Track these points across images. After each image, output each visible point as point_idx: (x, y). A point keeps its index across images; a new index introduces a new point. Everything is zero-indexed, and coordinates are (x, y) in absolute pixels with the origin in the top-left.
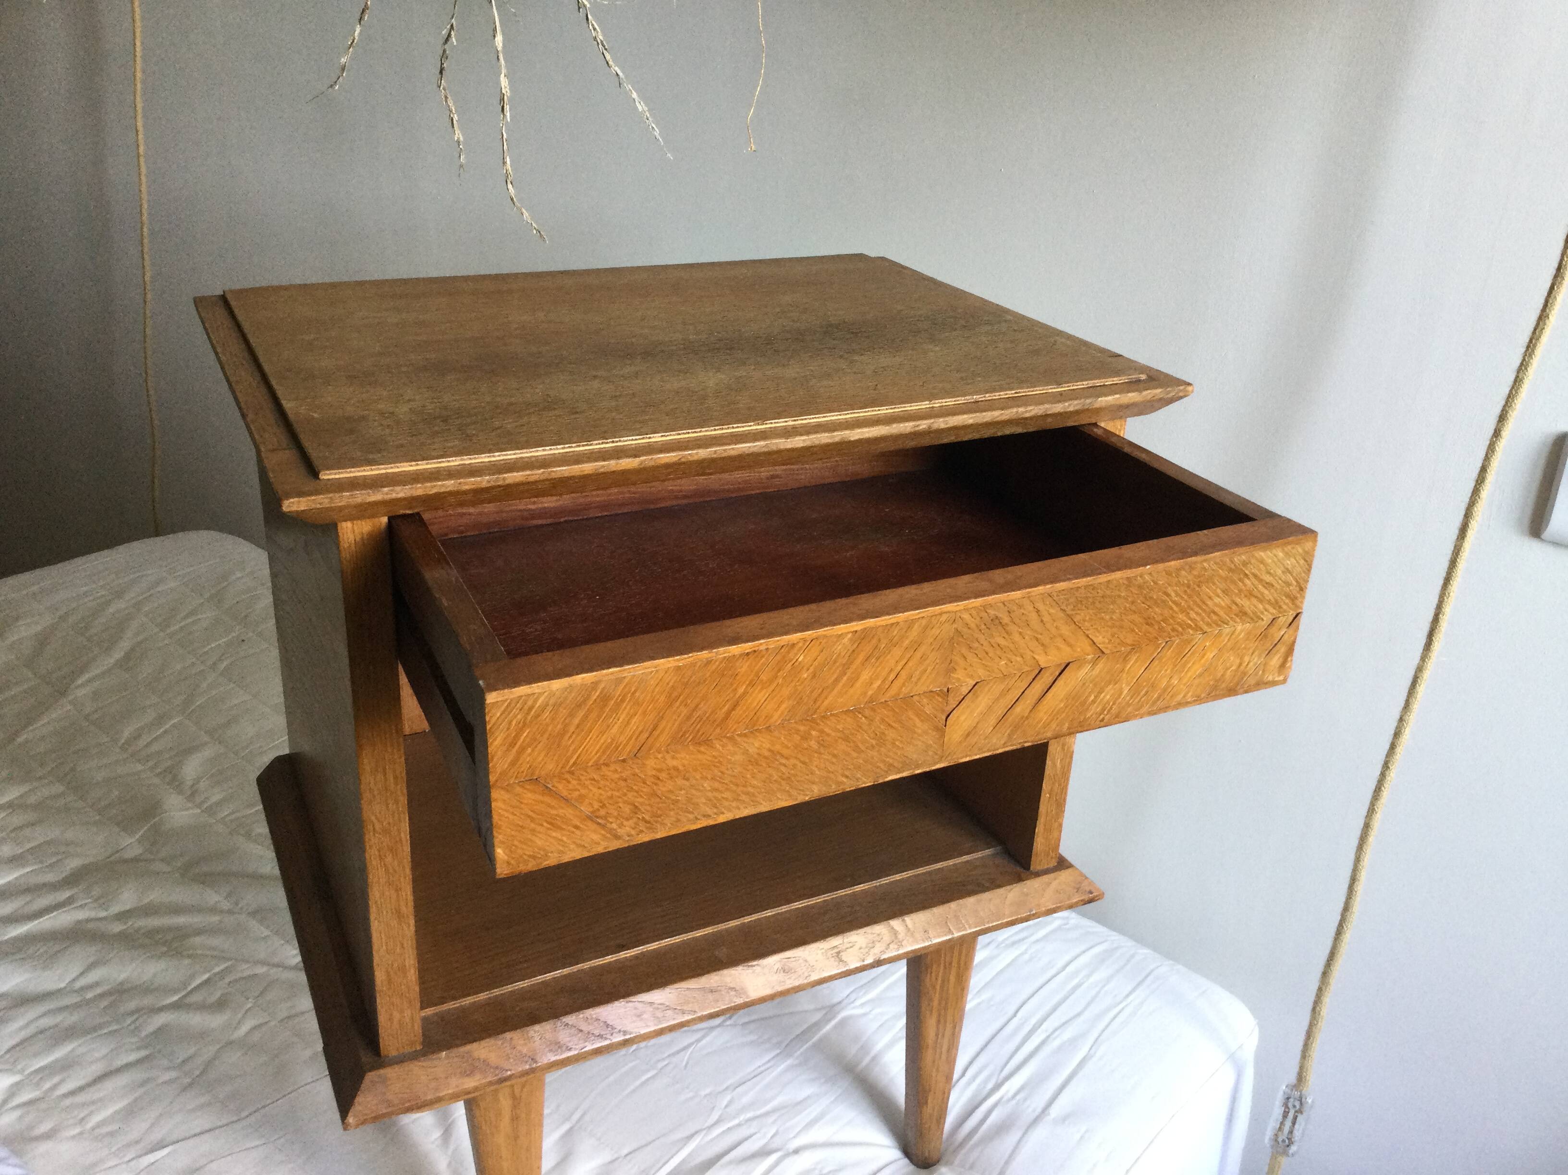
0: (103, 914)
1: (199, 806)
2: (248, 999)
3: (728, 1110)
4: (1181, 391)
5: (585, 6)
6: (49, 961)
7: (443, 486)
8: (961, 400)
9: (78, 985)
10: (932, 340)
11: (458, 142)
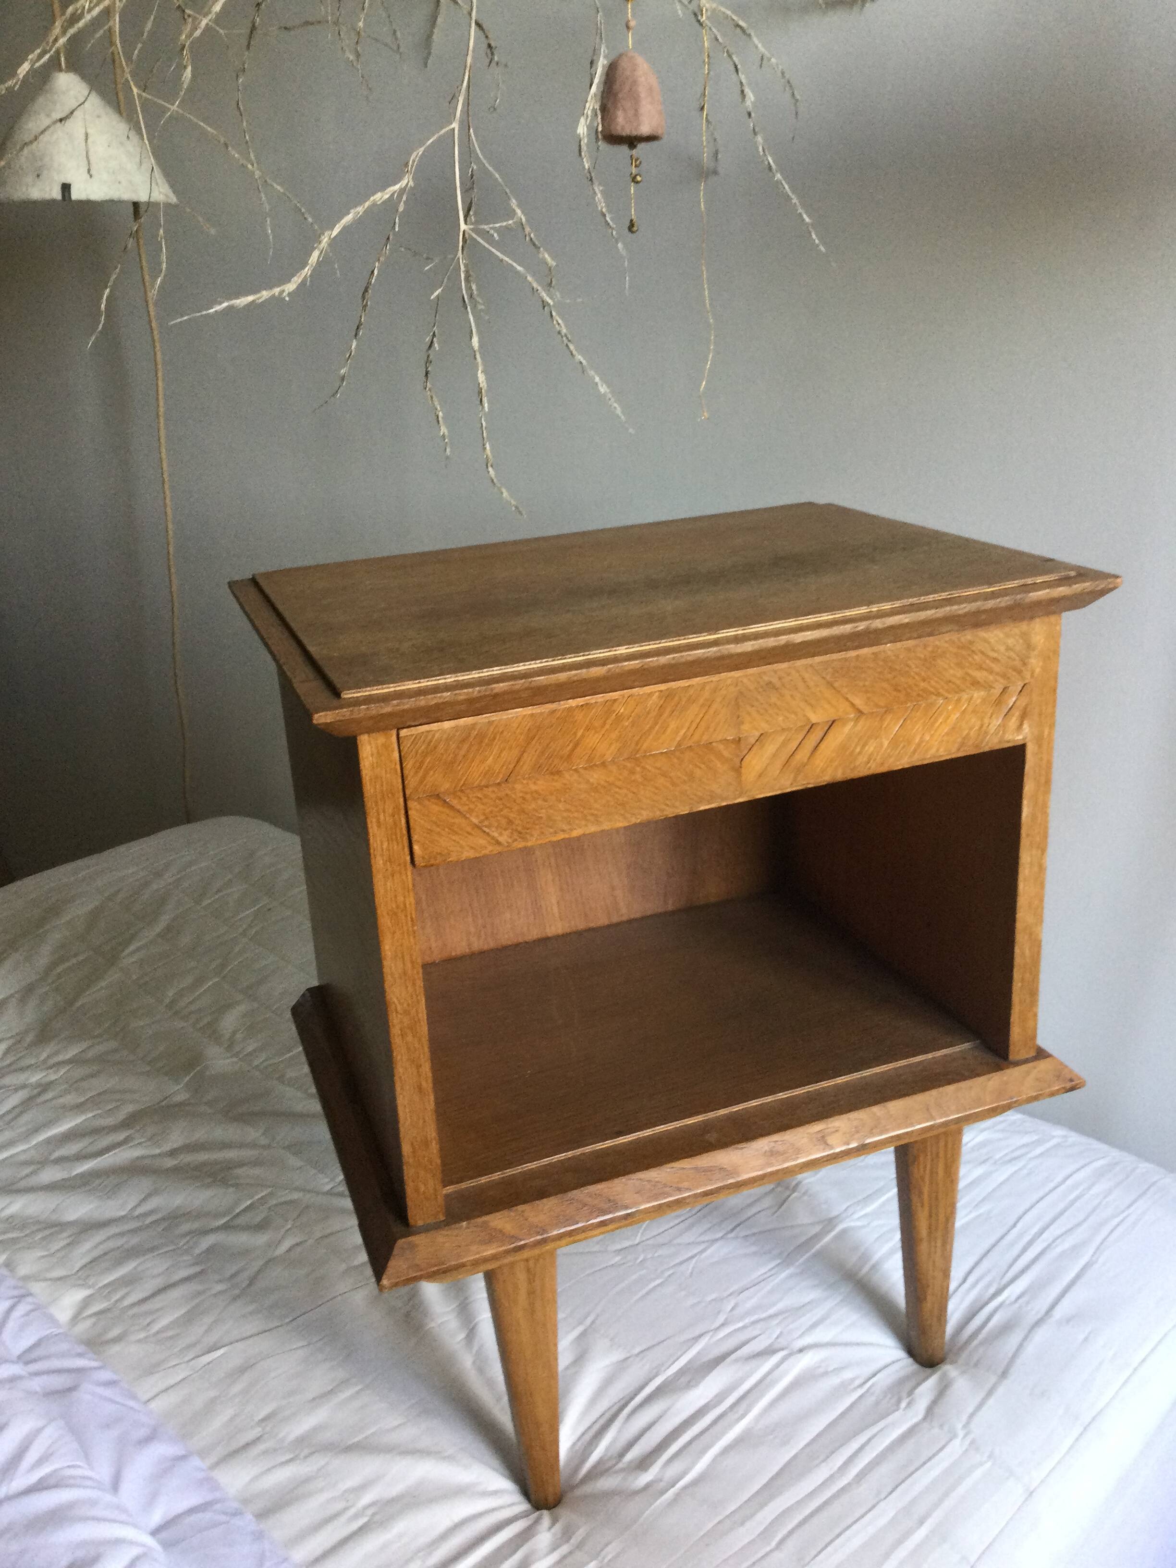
0: (157, 1151)
1: (236, 1055)
2: (287, 1221)
3: (734, 1312)
4: (1109, 583)
5: (549, 304)
6: (112, 1192)
7: (440, 697)
8: (897, 604)
9: (137, 1213)
10: (873, 561)
11: (444, 436)
